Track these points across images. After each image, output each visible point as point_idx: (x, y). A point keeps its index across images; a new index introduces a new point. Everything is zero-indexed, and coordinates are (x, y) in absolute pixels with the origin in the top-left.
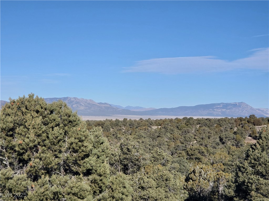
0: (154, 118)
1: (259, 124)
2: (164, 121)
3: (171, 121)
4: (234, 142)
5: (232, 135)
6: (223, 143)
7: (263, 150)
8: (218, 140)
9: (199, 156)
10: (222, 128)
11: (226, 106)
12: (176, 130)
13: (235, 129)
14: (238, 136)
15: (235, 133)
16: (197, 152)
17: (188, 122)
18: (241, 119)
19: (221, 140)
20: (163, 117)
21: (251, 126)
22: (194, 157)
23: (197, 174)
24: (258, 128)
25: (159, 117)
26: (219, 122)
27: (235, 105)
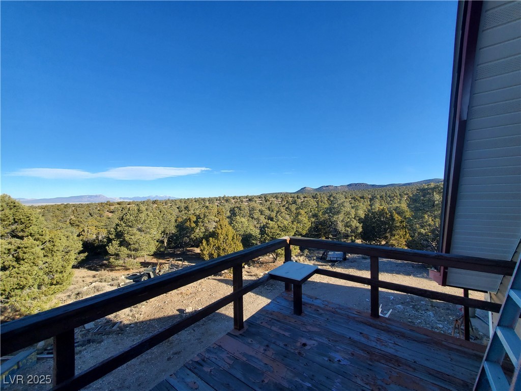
0: (37, 205)
1: (112, 205)
2: (46, 206)
3: (52, 206)
4: (98, 215)
5: (97, 212)
6: (92, 216)
7: (130, 216)
8: (89, 215)
9: (78, 224)
10: (90, 208)
11: (91, 197)
12: (57, 211)
13: (99, 209)
14: (101, 212)
15: (99, 210)
16: (77, 222)
17: (66, 206)
18: (102, 203)
19: (90, 214)
20: (44, 204)
21: (108, 206)
22: (75, 225)
23: (86, 232)
24: (112, 208)
25: (40, 204)
26: (88, 206)
27: (96, 196)
